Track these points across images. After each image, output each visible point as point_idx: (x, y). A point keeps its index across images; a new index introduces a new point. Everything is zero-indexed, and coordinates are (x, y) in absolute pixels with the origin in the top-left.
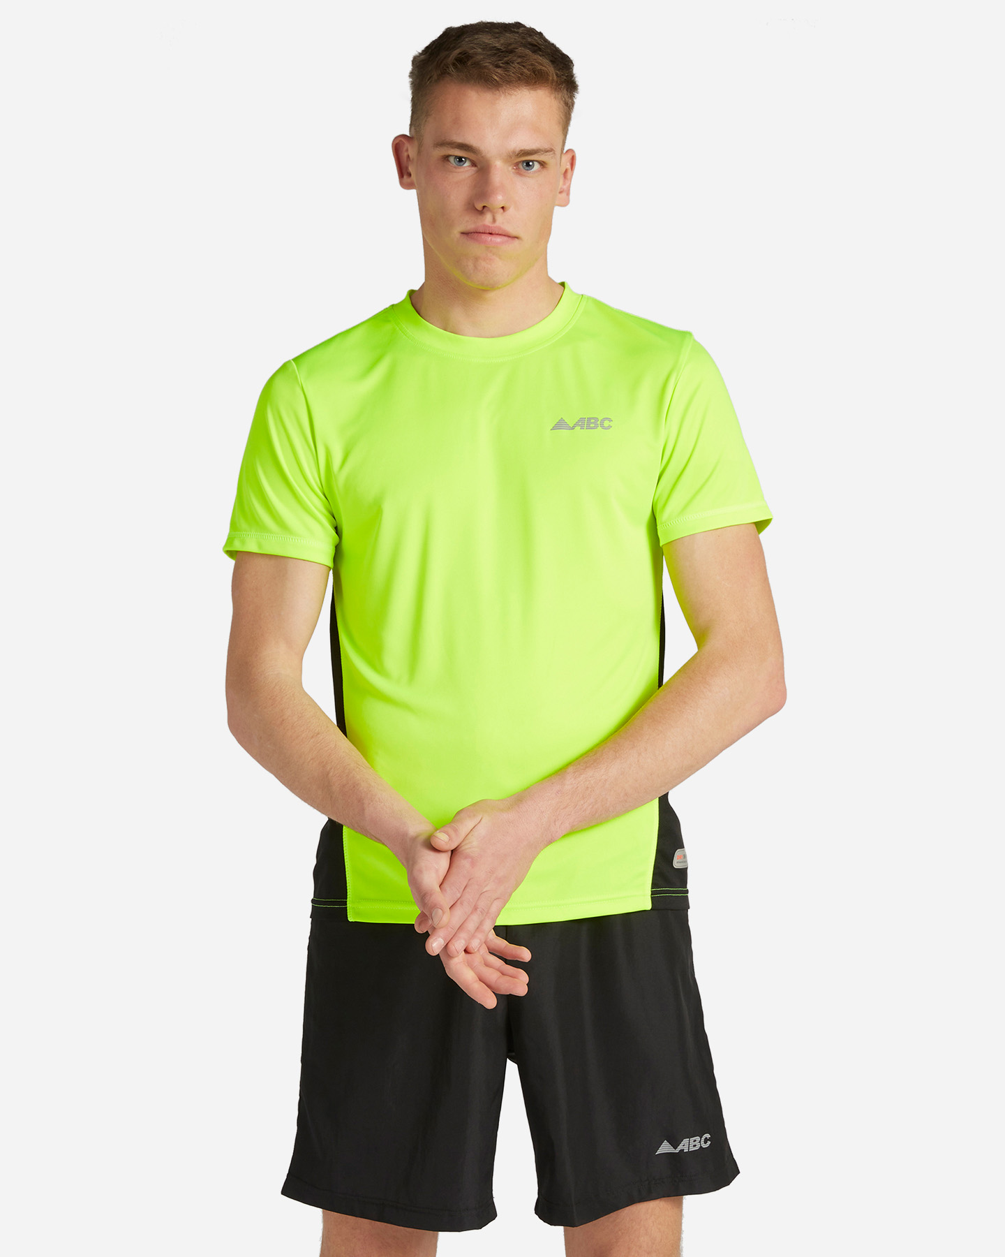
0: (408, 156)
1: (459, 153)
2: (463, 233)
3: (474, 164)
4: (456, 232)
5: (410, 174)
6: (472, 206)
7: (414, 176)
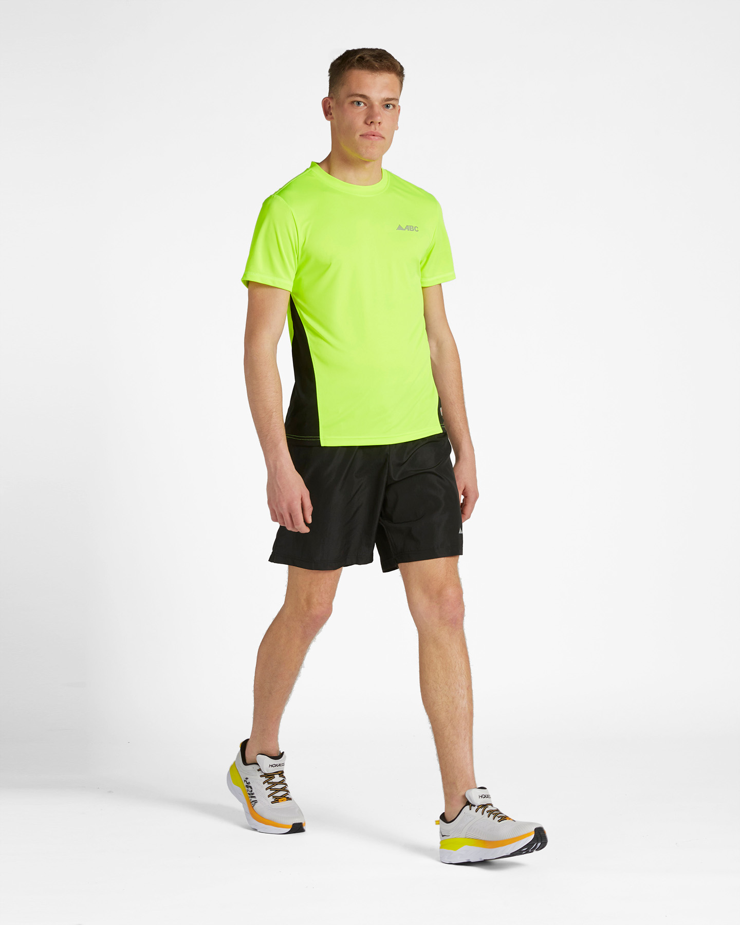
0: (330, 106)
1: (359, 99)
2: (360, 135)
3: (365, 104)
4: (357, 136)
5: (331, 114)
6: (366, 123)
7: (333, 115)
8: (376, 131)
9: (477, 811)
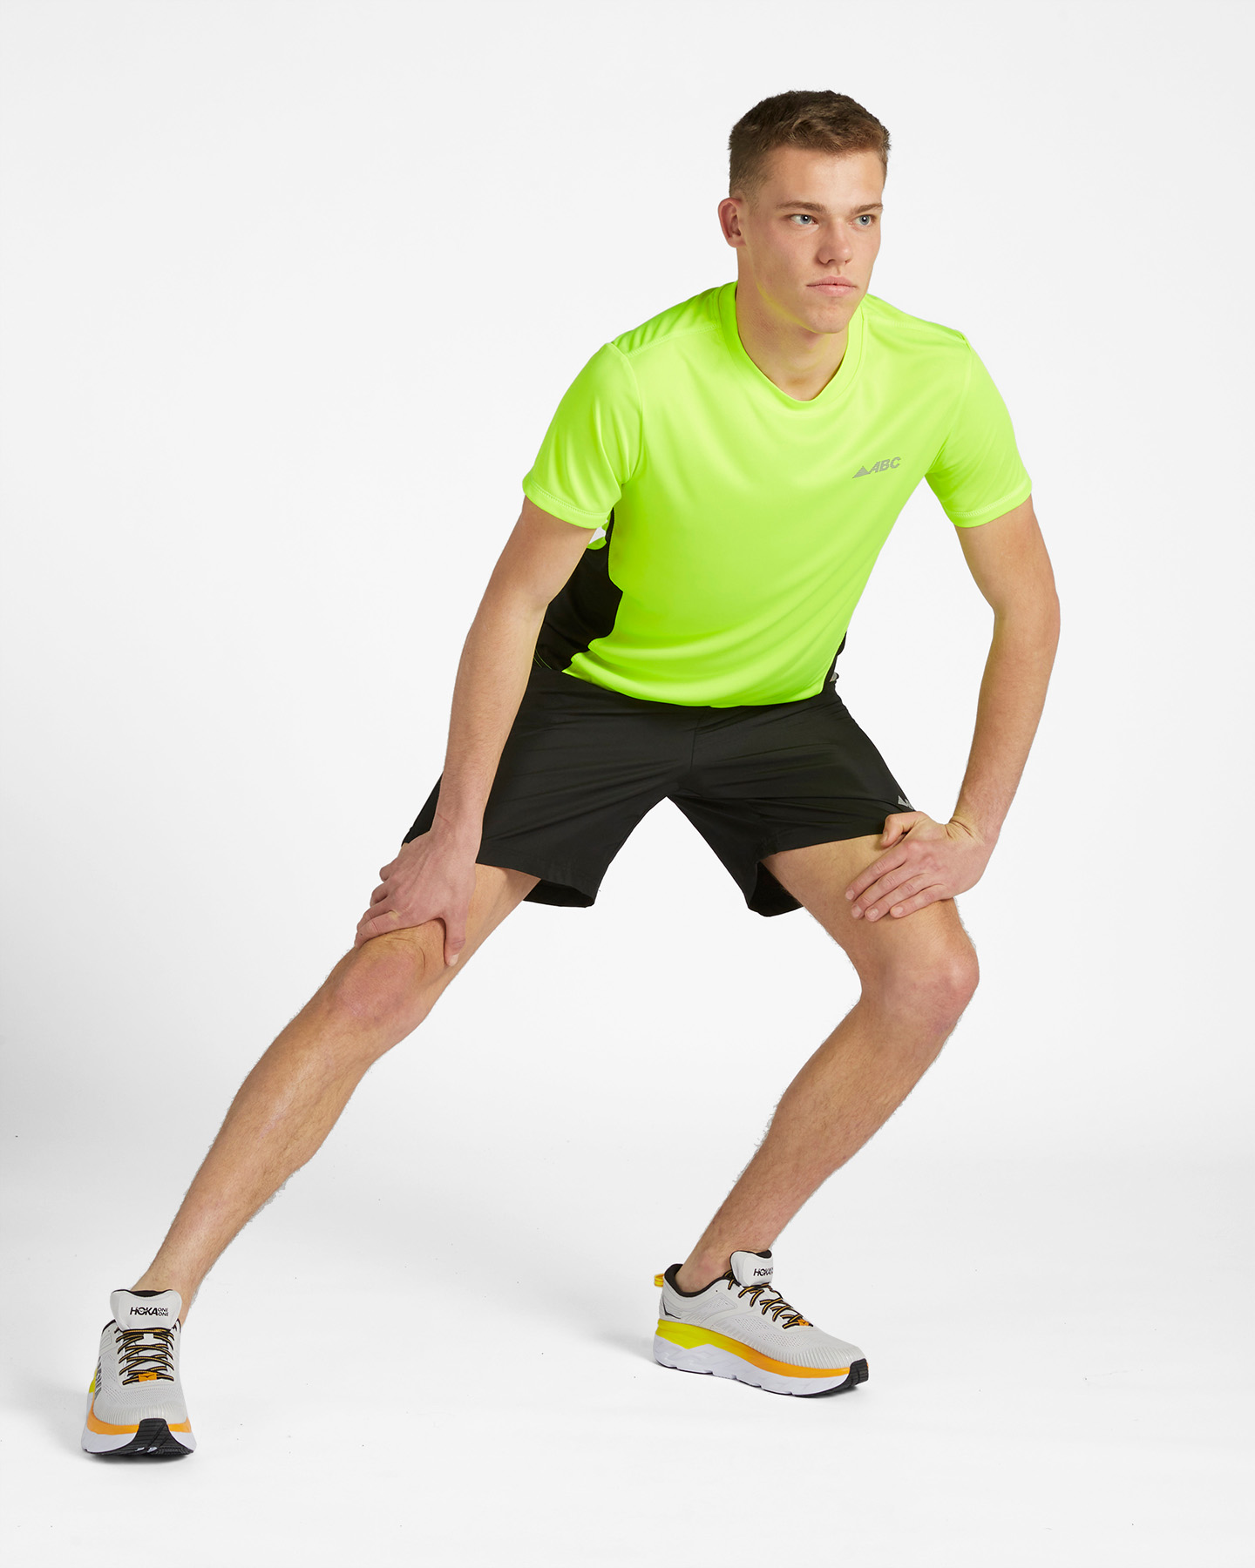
1: (804, 212)
3: (818, 221)
4: (802, 285)
5: (739, 234)
6: (818, 261)
7: (745, 235)
8: (840, 276)
9: (740, 1295)
